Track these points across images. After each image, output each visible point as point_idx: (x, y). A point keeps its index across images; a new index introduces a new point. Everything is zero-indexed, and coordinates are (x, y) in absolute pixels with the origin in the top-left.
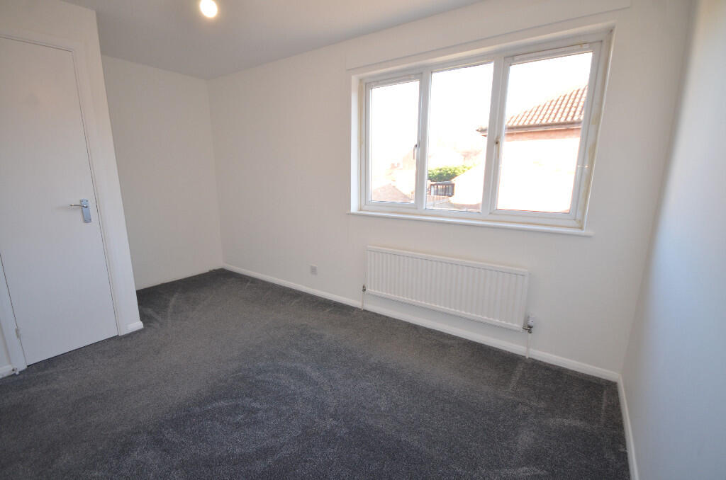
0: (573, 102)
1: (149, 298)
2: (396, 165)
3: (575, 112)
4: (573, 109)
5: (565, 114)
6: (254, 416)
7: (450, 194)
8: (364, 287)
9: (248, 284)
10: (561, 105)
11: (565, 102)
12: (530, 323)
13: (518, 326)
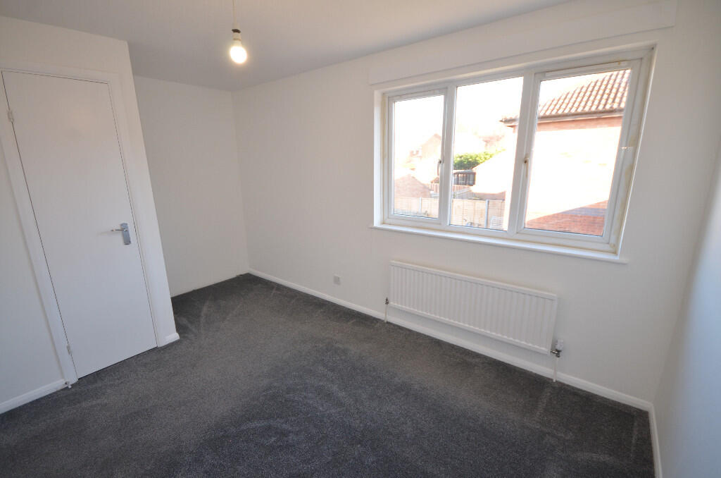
0: (606, 88)
1: (184, 305)
2: (415, 153)
3: (607, 100)
4: (605, 96)
5: (596, 103)
6: (285, 439)
7: (471, 182)
8: (387, 300)
9: (274, 291)
10: (592, 92)
11: (596, 88)
12: (558, 347)
13: (545, 349)
